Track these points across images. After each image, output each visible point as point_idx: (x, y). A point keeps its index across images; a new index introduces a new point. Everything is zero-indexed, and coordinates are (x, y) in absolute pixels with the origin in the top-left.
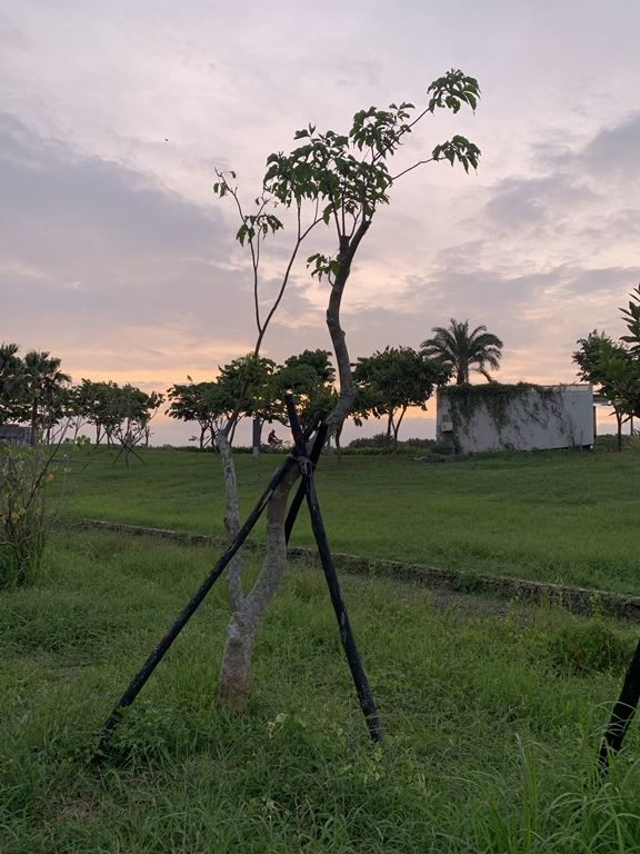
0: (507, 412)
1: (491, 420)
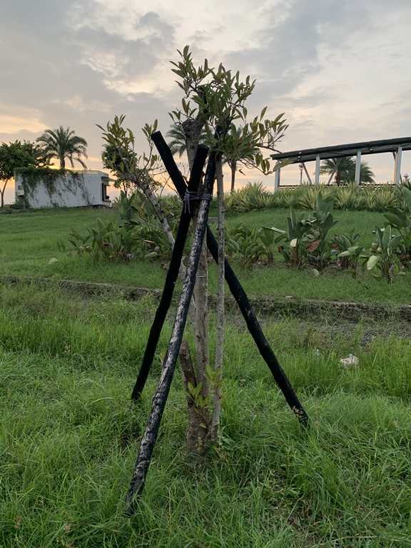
0: (55, 185)
1: (46, 189)
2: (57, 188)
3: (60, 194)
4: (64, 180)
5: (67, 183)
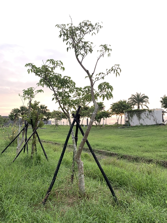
2: (142, 117)
3: (143, 119)
4: (145, 114)
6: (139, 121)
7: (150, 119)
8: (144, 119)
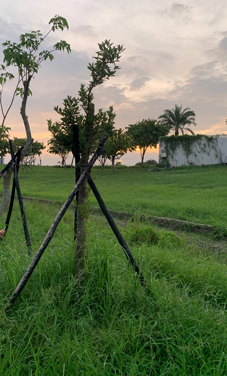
0: (191, 148)
1: (184, 152)
2: (194, 151)
3: (195, 155)
4: (200, 144)
5: (202, 146)
6: (188, 158)
7: (209, 155)
8: (197, 153)
